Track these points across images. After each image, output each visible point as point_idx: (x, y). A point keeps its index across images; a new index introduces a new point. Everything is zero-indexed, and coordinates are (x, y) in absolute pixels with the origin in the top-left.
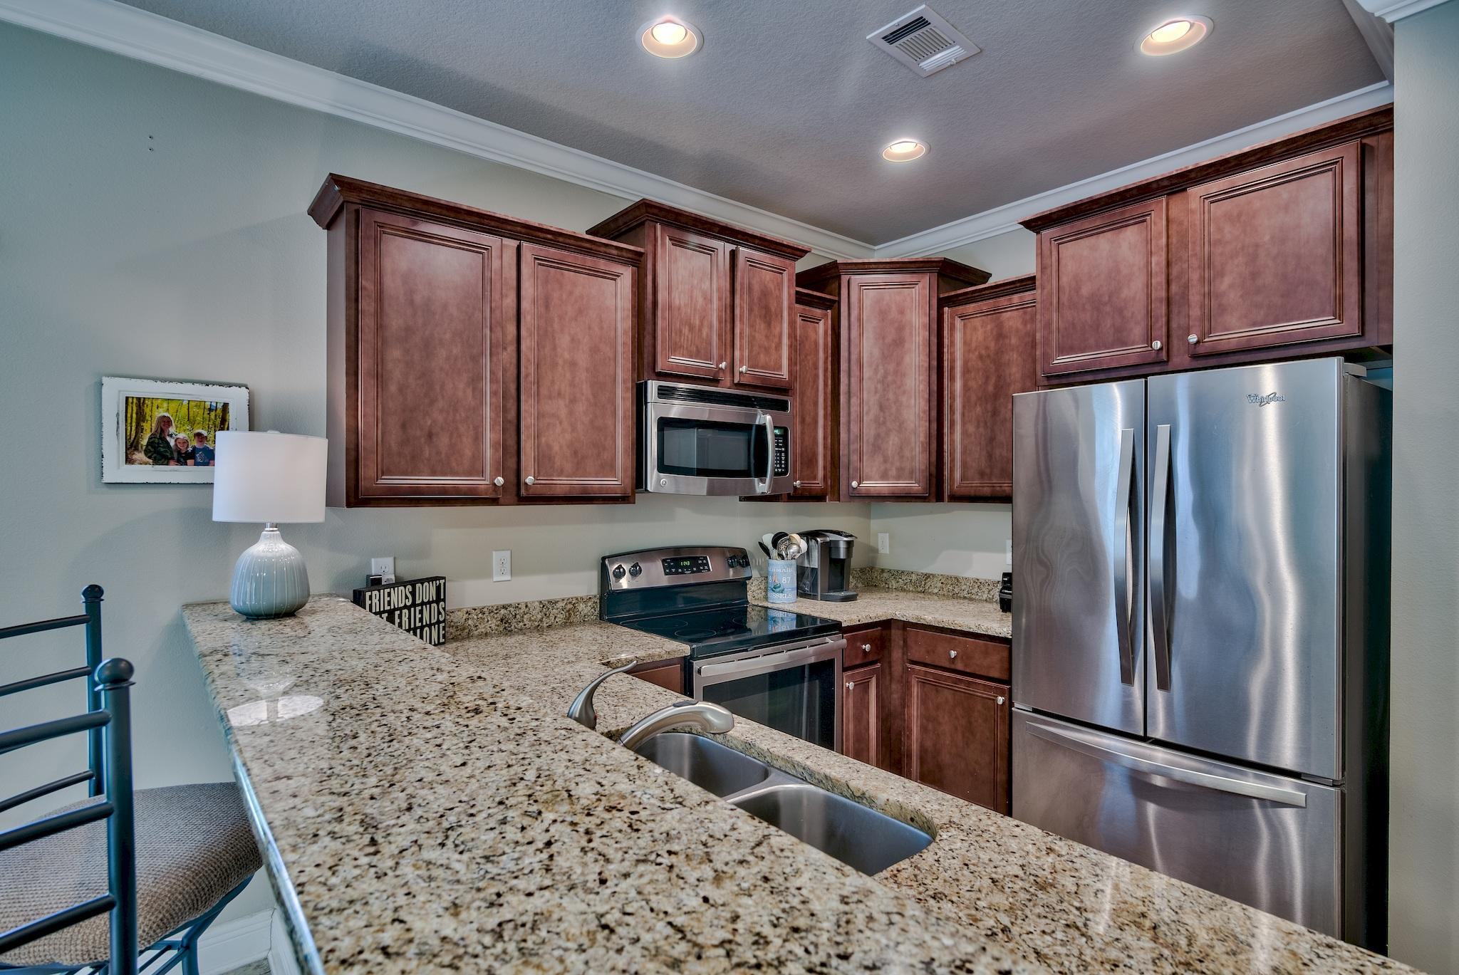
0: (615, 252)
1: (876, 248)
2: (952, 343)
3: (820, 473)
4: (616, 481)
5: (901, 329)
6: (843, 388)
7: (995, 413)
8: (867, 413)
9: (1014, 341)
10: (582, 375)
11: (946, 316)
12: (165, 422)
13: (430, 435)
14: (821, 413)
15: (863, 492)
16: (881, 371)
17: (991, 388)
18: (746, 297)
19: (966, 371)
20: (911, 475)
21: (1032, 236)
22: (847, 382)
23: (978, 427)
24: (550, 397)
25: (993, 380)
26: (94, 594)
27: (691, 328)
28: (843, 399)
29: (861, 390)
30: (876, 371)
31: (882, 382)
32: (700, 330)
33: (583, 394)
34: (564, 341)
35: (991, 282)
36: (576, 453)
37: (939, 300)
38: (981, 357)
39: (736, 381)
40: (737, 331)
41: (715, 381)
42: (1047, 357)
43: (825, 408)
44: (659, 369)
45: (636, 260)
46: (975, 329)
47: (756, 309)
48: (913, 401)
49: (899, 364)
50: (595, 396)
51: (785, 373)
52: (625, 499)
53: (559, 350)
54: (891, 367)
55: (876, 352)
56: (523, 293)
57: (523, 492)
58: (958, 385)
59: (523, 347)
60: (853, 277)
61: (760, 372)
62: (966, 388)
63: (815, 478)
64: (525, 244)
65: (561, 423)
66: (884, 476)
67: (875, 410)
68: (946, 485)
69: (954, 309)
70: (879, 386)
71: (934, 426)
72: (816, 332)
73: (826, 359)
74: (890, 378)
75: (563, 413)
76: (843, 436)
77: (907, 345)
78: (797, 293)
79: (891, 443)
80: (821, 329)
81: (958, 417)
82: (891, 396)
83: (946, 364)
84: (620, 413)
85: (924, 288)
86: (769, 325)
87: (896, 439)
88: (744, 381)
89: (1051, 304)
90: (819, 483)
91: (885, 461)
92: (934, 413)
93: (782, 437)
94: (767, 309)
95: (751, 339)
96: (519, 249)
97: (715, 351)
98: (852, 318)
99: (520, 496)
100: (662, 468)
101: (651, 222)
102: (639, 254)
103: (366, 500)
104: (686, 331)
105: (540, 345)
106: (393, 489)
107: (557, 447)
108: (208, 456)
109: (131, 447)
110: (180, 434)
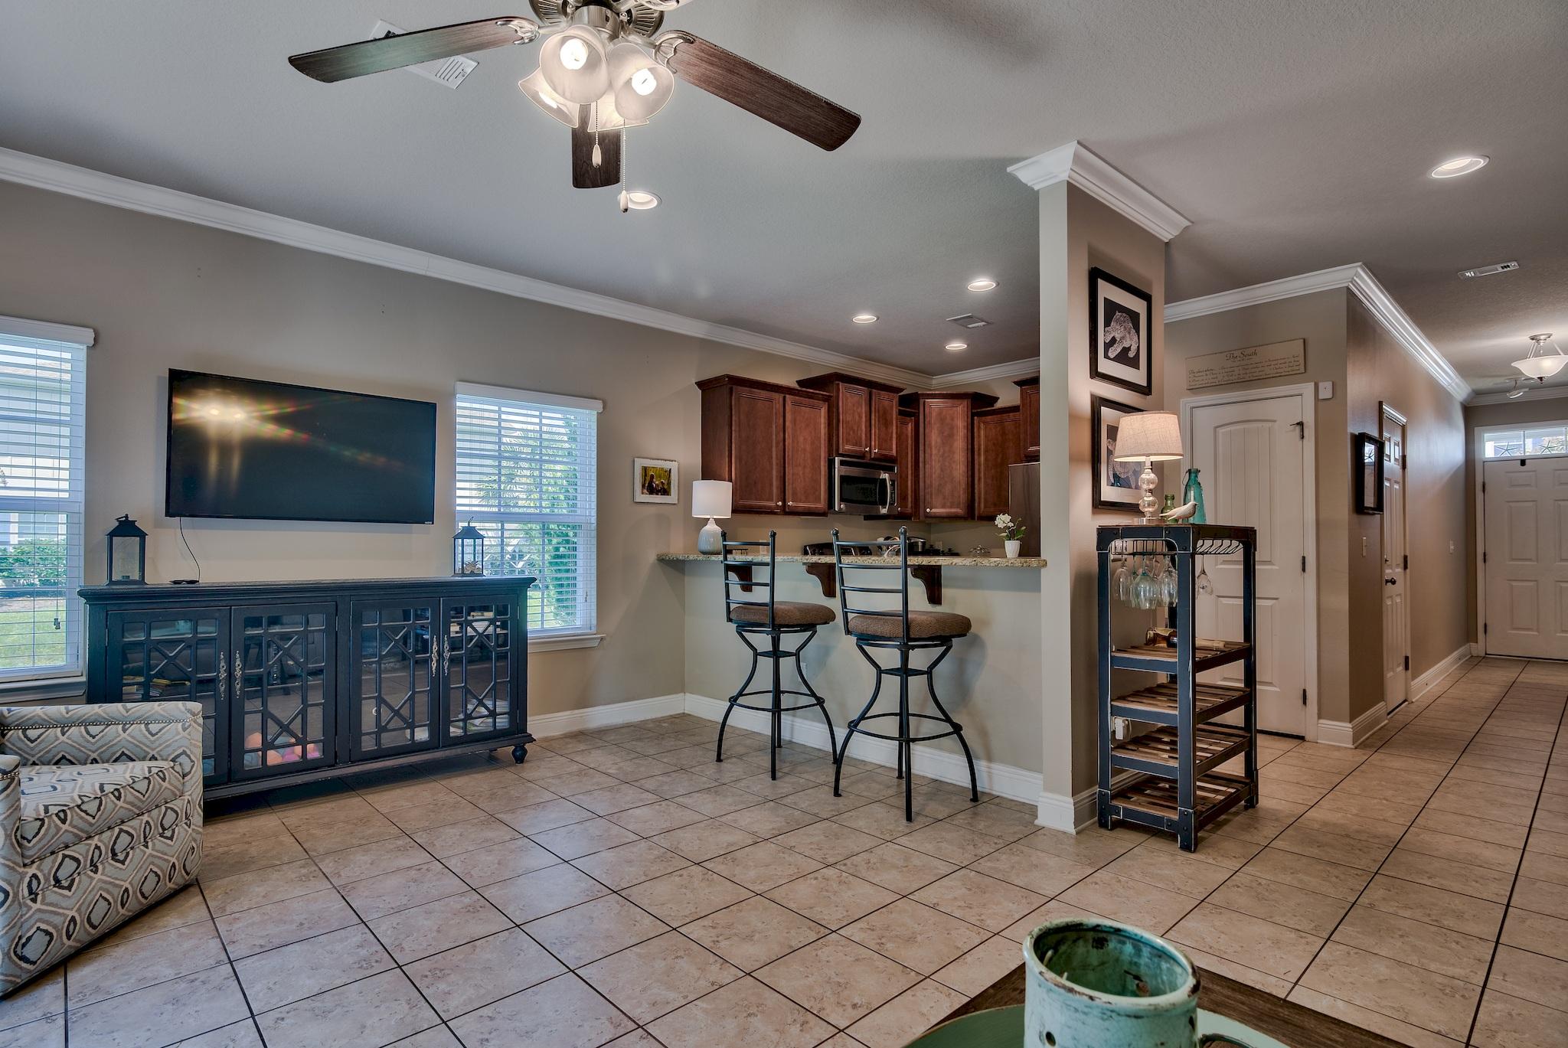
1: (934, 377)
2: (979, 436)
3: (910, 505)
4: (822, 505)
5: (952, 428)
6: (921, 459)
7: (1001, 473)
8: (934, 473)
9: (1010, 437)
10: (808, 455)
11: (975, 422)
12: (652, 477)
13: (755, 483)
14: (910, 472)
15: (932, 515)
16: (942, 451)
17: (999, 460)
18: (877, 415)
19: (986, 451)
20: (958, 505)
21: (1018, 389)
22: (923, 455)
23: (993, 480)
24: (796, 466)
25: (1000, 456)
27: (854, 432)
28: (921, 465)
29: (931, 460)
30: (939, 451)
31: (943, 456)
32: (857, 432)
33: (808, 464)
34: (801, 439)
35: (999, 405)
36: (805, 492)
37: (972, 413)
38: (994, 444)
39: (872, 457)
40: (873, 432)
41: (862, 457)
42: (1025, 448)
43: (912, 470)
44: (841, 452)
45: (827, 399)
46: (991, 429)
47: (881, 419)
48: (958, 466)
49: (951, 446)
50: (813, 465)
51: (894, 452)
52: (824, 514)
53: (799, 444)
54: (947, 449)
55: (939, 440)
56: (787, 419)
57: (787, 510)
58: (982, 458)
59: (787, 443)
60: (927, 400)
61: (883, 452)
62: (986, 459)
63: (907, 507)
64: (787, 396)
65: (800, 478)
66: (943, 507)
67: (938, 471)
68: (976, 511)
69: (980, 418)
70: (941, 459)
71: (970, 479)
72: (907, 430)
73: (912, 443)
74: (946, 455)
75: (801, 473)
76: (921, 484)
77: (955, 437)
78: (899, 410)
79: (947, 489)
80: (910, 427)
81: (982, 475)
82: (947, 464)
83: (976, 447)
84: (823, 473)
85: (964, 407)
86: (887, 428)
87: (950, 486)
88: (876, 456)
90: (909, 510)
91: (944, 498)
92: (970, 473)
93: (893, 485)
94: (886, 420)
95: (879, 435)
96: (784, 398)
97: (864, 443)
98: (926, 423)
99: (786, 512)
100: (842, 500)
101: (837, 382)
102: (831, 397)
103: (735, 510)
104: (851, 433)
105: (793, 441)
106: (744, 506)
107: (799, 489)
108: (665, 492)
109: (643, 486)
110: (656, 482)
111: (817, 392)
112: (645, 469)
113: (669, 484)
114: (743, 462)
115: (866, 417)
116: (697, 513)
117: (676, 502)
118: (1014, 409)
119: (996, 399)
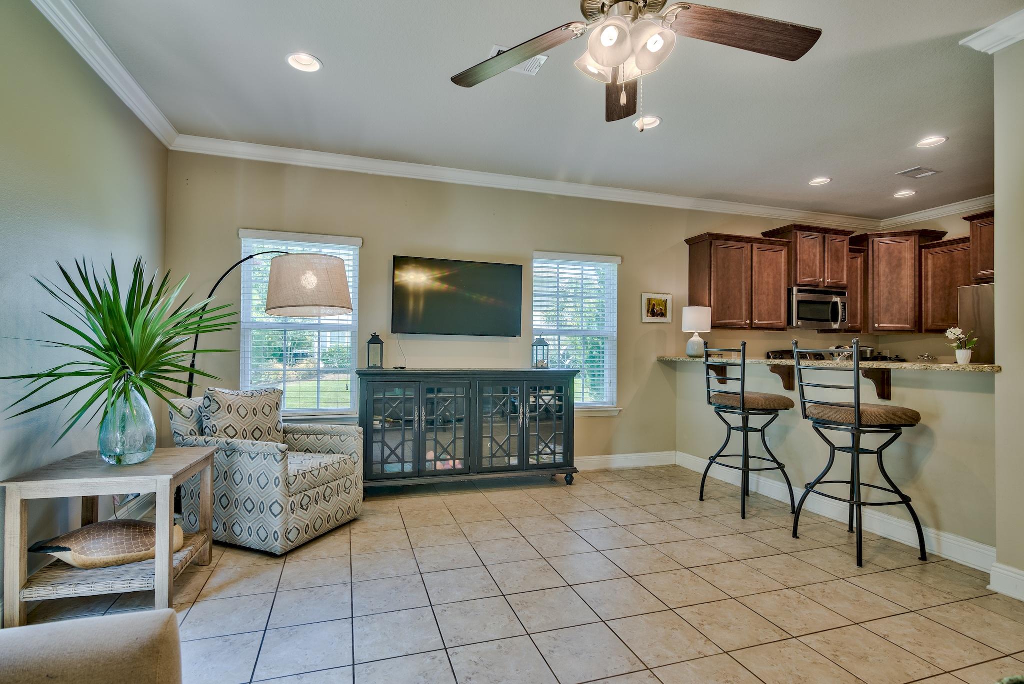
0: (781, 243)
1: (882, 221)
2: (927, 265)
3: (859, 321)
4: (782, 321)
5: (900, 260)
6: (870, 285)
7: (949, 294)
8: (882, 296)
9: (959, 264)
10: (771, 286)
11: (923, 253)
12: (654, 305)
13: (729, 307)
14: (859, 296)
15: (880, 329)
16: (889, 278)
17: (947, 283)
18: (830, 253)
19: (934, 276)
20: (906, 321)
21: (968, 223)
22: (872, 283)
23: (940, 300)
24: (761, 294)
25: (949, 280)
27: (809, 267)
28: (870, 290)
29: (879, 286)
30: (887, 278)
31: (890, 282)
32: (812, 267)
33: (771, 293)
34: (765, 275)
35: (945, 238)
36: (768, 313)
37: (919, 246)
38: (942, 270)
39: (825, 285)
40: (826, 266)
41: (817, 286)
42: (975, 272)
43: (861, 294)
44: (798, 282)
45: (787, 245)
46: (939, 258)
47: (833, 257)
48: (906, 290)
49: (899, 274)
50: (774, 293)
51: (845, 281)
52: (784, 329)
53: (764, 278)
54: (895, 276)
55: (887, 270)
56: (753, 261)
57: (754, 326)
58: (930, 283)
59: (754, 278)
60: (875, 239)
61: (835, 281)
62: (934, 284)
63: (856, 323)
64: (754, 244)
65: (765, 303)
66: (891, 322)
67: (886, 295)
68: (923, 325)
69: (928, 250)
70: (889, 284)
71: (917, 300)
72: (857, 263)
73: (861, 274)
74: (894, 281)
75: (765, 299)
76: (870, 305)
77: (903, 267)
78: (850, 248)
79: (895, 308)
80: (860, 261)
81: (930, 296)
82: (895, 288)
83: (923, 273)
84: (783, 299)
85: (911, 242)
86: (838, 262)
87: (897, 306)
88: (829, 285)
89: (977, 250)
90: (858, 325)
91: (892, 315)
92: (917, 295)
93: (844, 306)
94: (838, 257)
95: (832, 269)
96: (752, 246)
97: (818, 274)
98: (875, 257)
99: (752, 327)
100: (799, 318)
101: (795, 231)
102: (790, 242)
103: (713, 327)
104: (807, 268)
105: (758, 277)
106: (720, 324)
107: (763, 311)
108: (663, 315)
109: (648, 311)
110: (657, 308)
111: (779, 239)
112: (649, 300)
113: (666, 309)
114: (720, 293)
115: (820, 255)
116: (686, 329)
117: (671, 322)
118: (965, 240)
119: (944, 233)
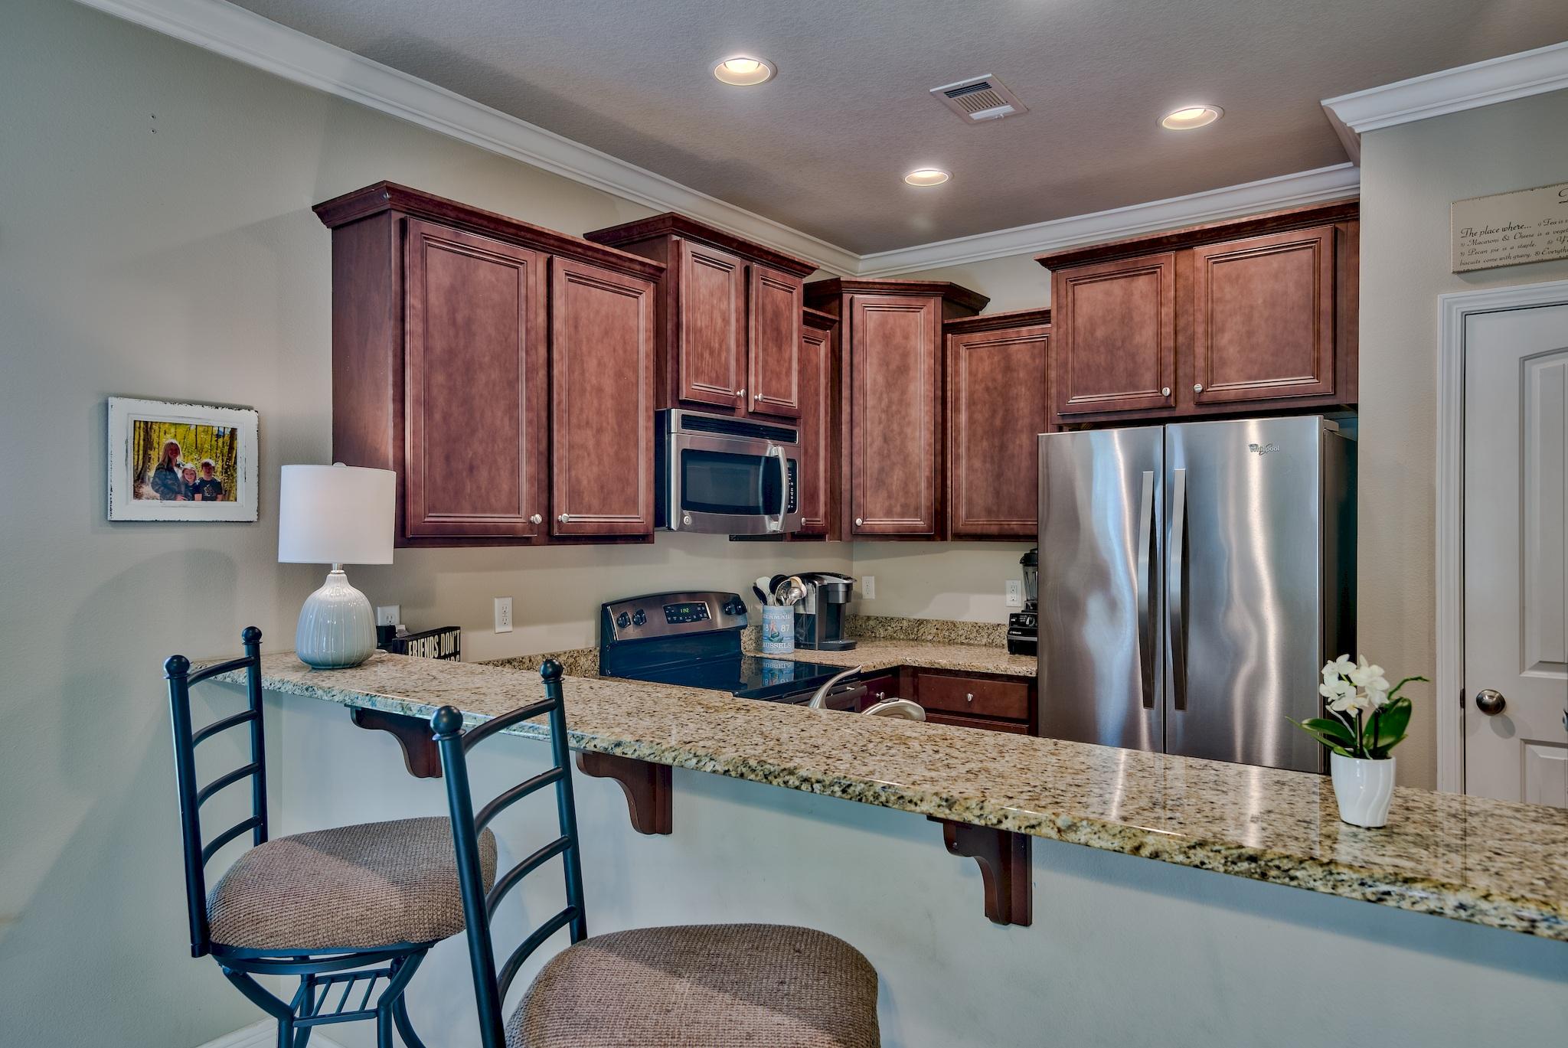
0: (638, 267)
1: (862, 257)
2: (957, 373)
3: (822, 510)
4: (641, 515)
5: (905, 355)
6: (845, 417)
7: (1003, 447)
8: (871, 445)
9: (1022, 374)
10: (609, 403)
11: (949, 343)
12: (173, 450)
13: (471, 469)
14: (823, 443)
15: (867, 530)
16: (885, 401)
17: (998, 422)
18: (760, 318)
19: (972, 403)
20: (916, 513)
21: (1047, 274)
22: (849, 410)
23: (984, 462)
24: (579, 427)
25: (1000, 413)
26: (253, 637)
27: (712, 353)
28: (845, 428)
29: (865, 419)
30: (880, 399)
31: (886, 411)
32: (719, 354)
33: (608, 423)
34: (592, 364)
36: (602, 487)
37: (943, 326)
38: (987, 389)
39: (751, 410)
40: (752, 355)
41: (732, 409)
42: (1062, 397)
43: (826, 439)
44: (683, 397)
45: (654, 275)
46: (981, 359)
47: (769, 331)
48: (918, 434)
49: (904, 392)
50: (620, 425)
51: (794, 401)
52: (645, 538)
53: (587, 375)
54: (895, 396)
55: (880, 379)
56: (556, 312)
57: (556, 532)
58: (963, 417)
59: (556, 372)
60: (856, 296)
61: (775, 400)
62: (971, 421)
63: (816, 515)
64: (557, 259)
65: (589, 455)
66: (889, 513)
67: (879, 442)
68: (949, 522)
69: (960, 336)
70: (883, 416)
71: (939, 459)
72: (817, 354)
73: (827, 384)
74: (894, 408)
75: (591, 444)
76: (845, 468)
77: (912, 373)
78: (804, 312)
79: (895, 478)
80: (823, 349)
81: (963, 450)
82: (895, 427)
83: (950, 394)
84: (642, 444)
85: (929, 313)
86: (780, 348)
87: (901, 472)
88: (760, 409)
89: (1067, 344)
90: (820, 520)
91: (889, 497)
92: (939, 447)
93: (792, 470)
94: (778, 330)
95: (765, 362)
96: (550, 264)
97: (733, 378)
98: (855, 342)
99: (552, 535)
100: (686, 505)
101: (675, 238)
102: (661, 270)
103: (406, 536)
104: (707, 355)
105: (571, 370)
106: (439, 527)
107: (585, 482)
108: (215, 489)
109: (139, 478)
110: (188, 464)
111: (630, 256)
112: (146, 431)
113: (230, 469)
114: (438, 416)
115: (738, 321)
116: (292, 549)
117: (254, 518)
118: (1043, 316)
119: (984, 301)
